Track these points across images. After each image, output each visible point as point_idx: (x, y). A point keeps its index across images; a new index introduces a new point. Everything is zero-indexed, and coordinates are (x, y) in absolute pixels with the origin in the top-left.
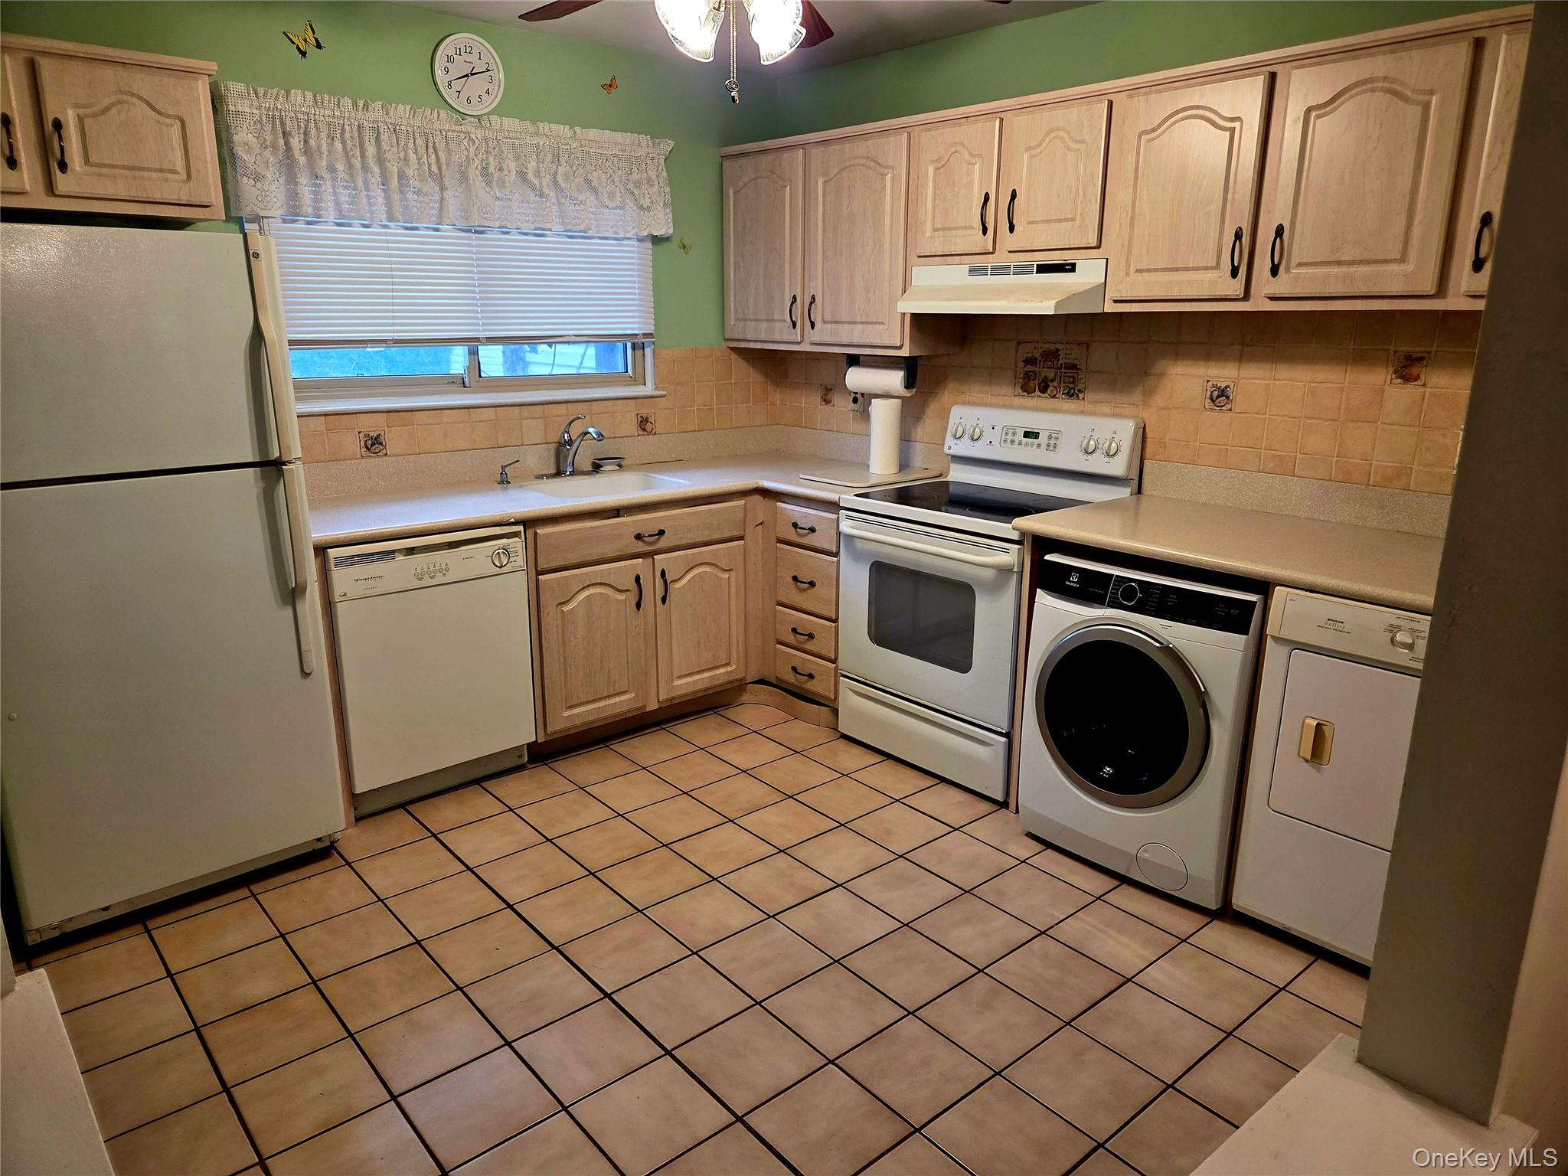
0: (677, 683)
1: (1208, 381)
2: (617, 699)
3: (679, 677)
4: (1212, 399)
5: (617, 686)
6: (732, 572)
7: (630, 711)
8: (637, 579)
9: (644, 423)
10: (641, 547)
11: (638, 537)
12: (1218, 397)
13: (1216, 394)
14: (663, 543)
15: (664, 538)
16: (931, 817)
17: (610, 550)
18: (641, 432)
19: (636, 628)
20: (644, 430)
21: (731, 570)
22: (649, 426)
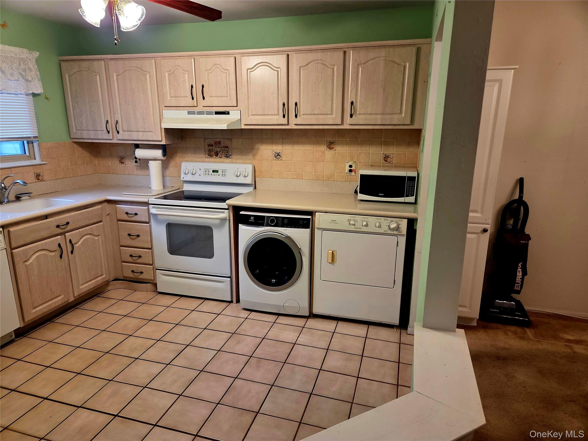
0: (81, 287)
1: (273, 151)
2: (56, 300)
3: (82, 285)
4: (275, 157)
5: (55, 294)
6: (99, 236)
7: (62, 304)
8: (59, 245)
9: (38, 176)
10: (59, 231)
11: (58, 226)
12: (277, 156)
13: (276, 155)
14: (69, 227)
15: (69, 225)
16: (208, 313)
17: (45, 234)
18: (37, 181)
19: (61, 266)
20: (38, 179)
21: (99, 235)
22: (40, 178)
